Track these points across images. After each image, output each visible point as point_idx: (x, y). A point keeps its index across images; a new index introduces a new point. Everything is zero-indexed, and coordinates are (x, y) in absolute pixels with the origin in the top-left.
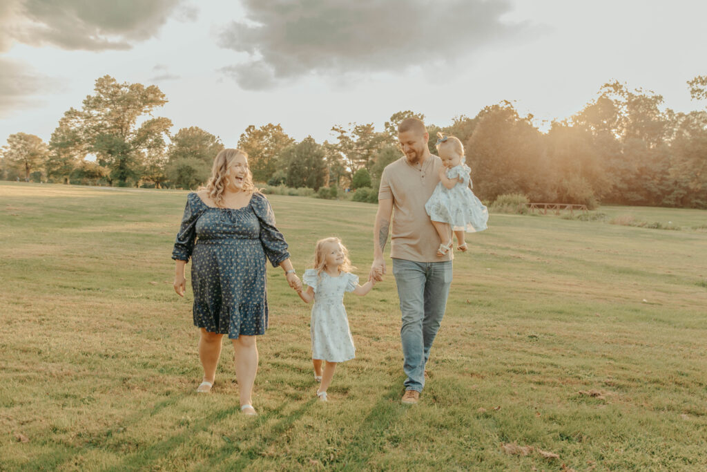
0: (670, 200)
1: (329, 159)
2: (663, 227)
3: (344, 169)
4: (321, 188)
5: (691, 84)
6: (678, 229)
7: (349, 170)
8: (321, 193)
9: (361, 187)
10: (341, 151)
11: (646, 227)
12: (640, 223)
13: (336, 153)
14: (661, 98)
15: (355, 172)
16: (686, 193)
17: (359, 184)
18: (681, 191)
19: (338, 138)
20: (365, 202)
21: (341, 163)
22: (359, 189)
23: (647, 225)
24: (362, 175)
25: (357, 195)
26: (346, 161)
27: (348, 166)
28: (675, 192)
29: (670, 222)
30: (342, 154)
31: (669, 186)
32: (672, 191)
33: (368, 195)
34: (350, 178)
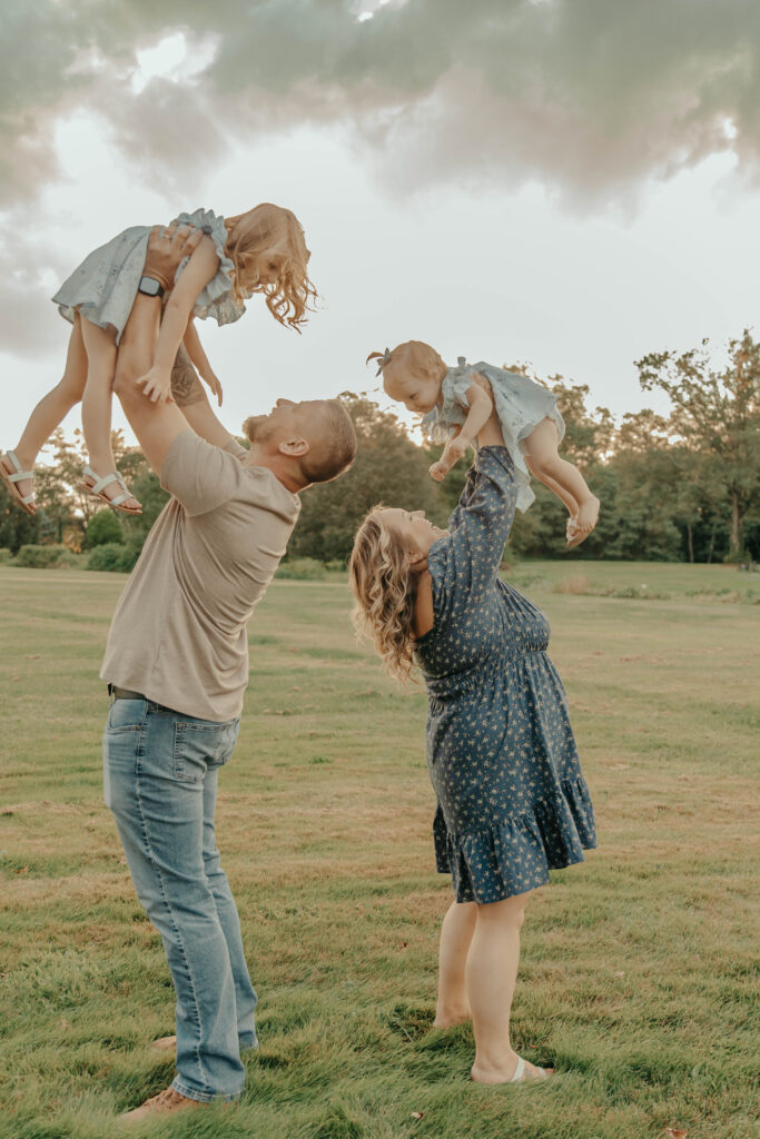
0: (615, 548)
1: (40, 495)
2: (642, 594)
3: (71, 513)
4: (24, 548)
5: (640, 366)
6: (667, 598)
7: (79, 513)
8: (25, 557)
9: (103, 542)
10: (64, 479)
11: (614, 597)
12: (603, 591)
13: (53, 484)
14: (586, 388)
15: (91, 518)
16: (636, 537)
17: (100, 538)
18: (630, 535)
19: (56, 457)
20: (113, 570)
21: (64, 502)
22: (99, 546)
23: (616, 593)
24: (103, 521)
25: (96, 557)
26: (72, 497)
27: (77, 506)
28: (622, 536)
29: (644, 586)
30: (65, 485)
31: (611, 527)
32: (617, 535)
33: (118, 557)
34: (83, 529)
